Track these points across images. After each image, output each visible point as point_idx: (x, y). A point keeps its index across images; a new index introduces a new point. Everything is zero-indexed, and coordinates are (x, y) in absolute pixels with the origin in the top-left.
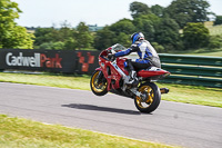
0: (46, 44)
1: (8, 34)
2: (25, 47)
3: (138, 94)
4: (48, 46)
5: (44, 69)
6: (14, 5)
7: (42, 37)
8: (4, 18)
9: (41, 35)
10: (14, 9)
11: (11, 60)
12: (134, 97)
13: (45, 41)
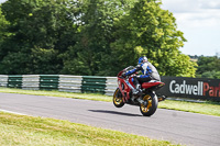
0: (208, 73)
1: (172, 62)
2: (188, 75)
3: (141, 102)
4: (210, 75)
5: (206, 98)
6: (179, 34)
7: (204, 66)
8: (168, 46)
9: (204, 64)
10: (179, 38)
11: (174, 87)
12: (139, 104)
13: (207, 69)
